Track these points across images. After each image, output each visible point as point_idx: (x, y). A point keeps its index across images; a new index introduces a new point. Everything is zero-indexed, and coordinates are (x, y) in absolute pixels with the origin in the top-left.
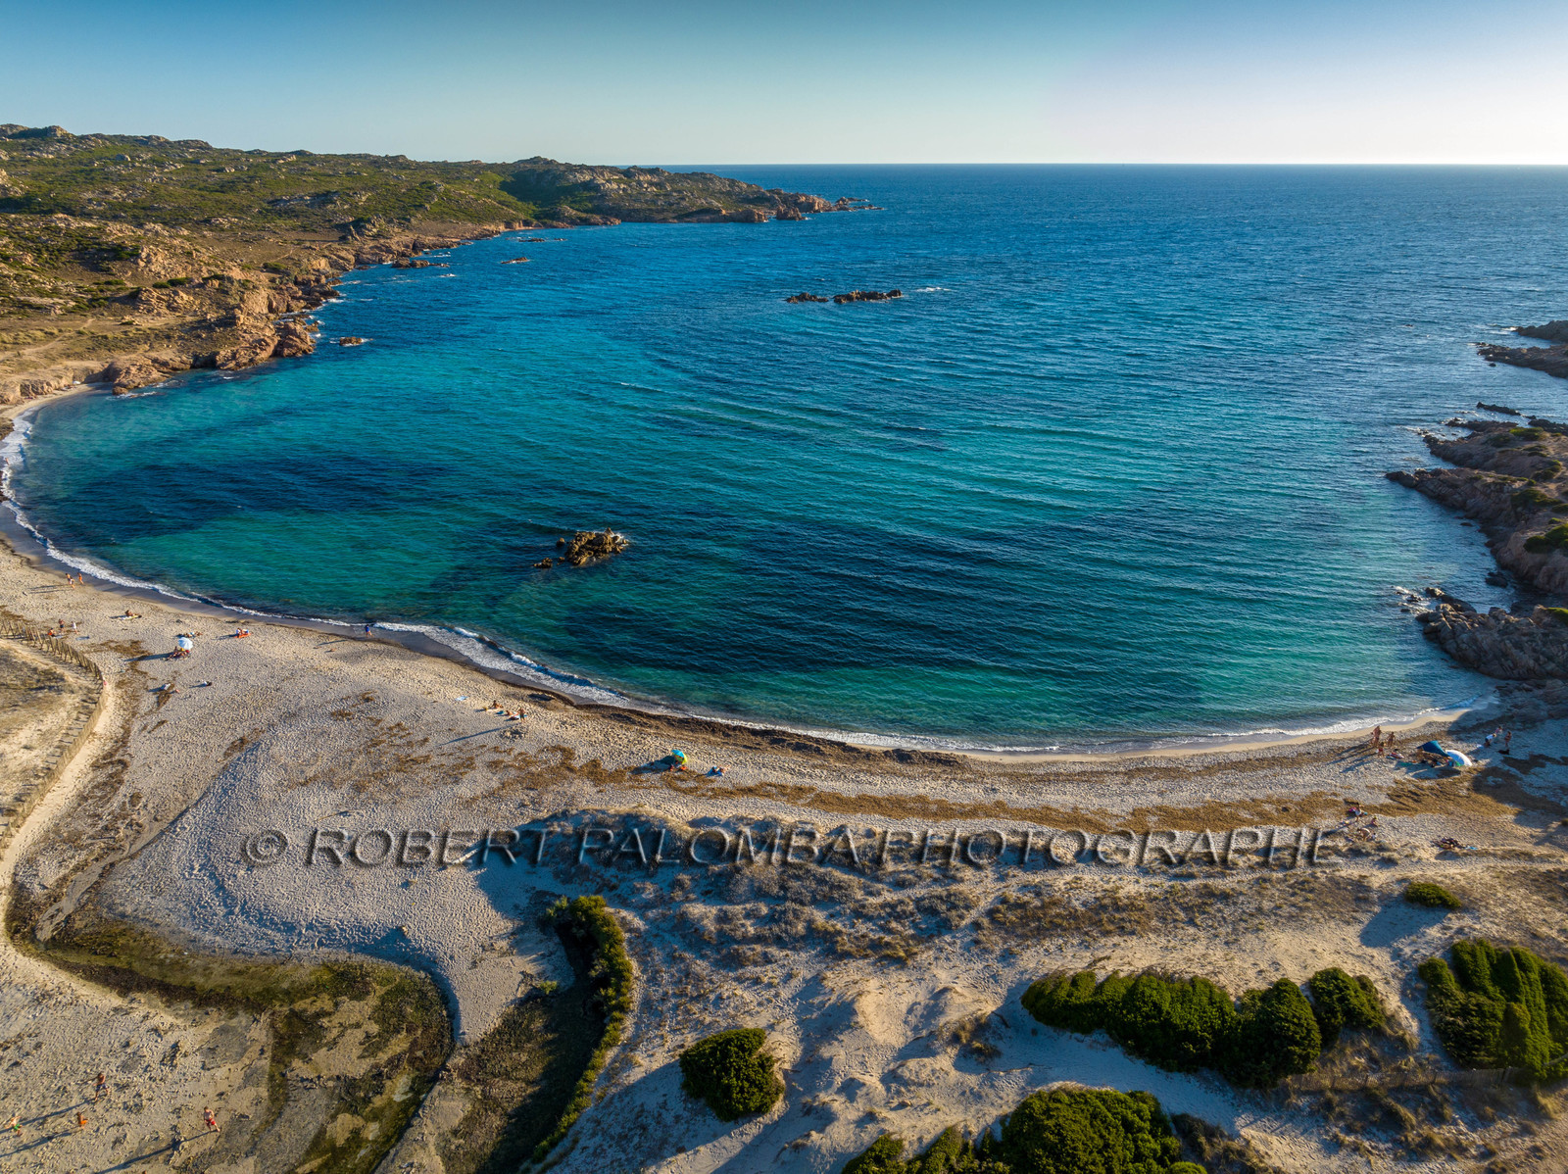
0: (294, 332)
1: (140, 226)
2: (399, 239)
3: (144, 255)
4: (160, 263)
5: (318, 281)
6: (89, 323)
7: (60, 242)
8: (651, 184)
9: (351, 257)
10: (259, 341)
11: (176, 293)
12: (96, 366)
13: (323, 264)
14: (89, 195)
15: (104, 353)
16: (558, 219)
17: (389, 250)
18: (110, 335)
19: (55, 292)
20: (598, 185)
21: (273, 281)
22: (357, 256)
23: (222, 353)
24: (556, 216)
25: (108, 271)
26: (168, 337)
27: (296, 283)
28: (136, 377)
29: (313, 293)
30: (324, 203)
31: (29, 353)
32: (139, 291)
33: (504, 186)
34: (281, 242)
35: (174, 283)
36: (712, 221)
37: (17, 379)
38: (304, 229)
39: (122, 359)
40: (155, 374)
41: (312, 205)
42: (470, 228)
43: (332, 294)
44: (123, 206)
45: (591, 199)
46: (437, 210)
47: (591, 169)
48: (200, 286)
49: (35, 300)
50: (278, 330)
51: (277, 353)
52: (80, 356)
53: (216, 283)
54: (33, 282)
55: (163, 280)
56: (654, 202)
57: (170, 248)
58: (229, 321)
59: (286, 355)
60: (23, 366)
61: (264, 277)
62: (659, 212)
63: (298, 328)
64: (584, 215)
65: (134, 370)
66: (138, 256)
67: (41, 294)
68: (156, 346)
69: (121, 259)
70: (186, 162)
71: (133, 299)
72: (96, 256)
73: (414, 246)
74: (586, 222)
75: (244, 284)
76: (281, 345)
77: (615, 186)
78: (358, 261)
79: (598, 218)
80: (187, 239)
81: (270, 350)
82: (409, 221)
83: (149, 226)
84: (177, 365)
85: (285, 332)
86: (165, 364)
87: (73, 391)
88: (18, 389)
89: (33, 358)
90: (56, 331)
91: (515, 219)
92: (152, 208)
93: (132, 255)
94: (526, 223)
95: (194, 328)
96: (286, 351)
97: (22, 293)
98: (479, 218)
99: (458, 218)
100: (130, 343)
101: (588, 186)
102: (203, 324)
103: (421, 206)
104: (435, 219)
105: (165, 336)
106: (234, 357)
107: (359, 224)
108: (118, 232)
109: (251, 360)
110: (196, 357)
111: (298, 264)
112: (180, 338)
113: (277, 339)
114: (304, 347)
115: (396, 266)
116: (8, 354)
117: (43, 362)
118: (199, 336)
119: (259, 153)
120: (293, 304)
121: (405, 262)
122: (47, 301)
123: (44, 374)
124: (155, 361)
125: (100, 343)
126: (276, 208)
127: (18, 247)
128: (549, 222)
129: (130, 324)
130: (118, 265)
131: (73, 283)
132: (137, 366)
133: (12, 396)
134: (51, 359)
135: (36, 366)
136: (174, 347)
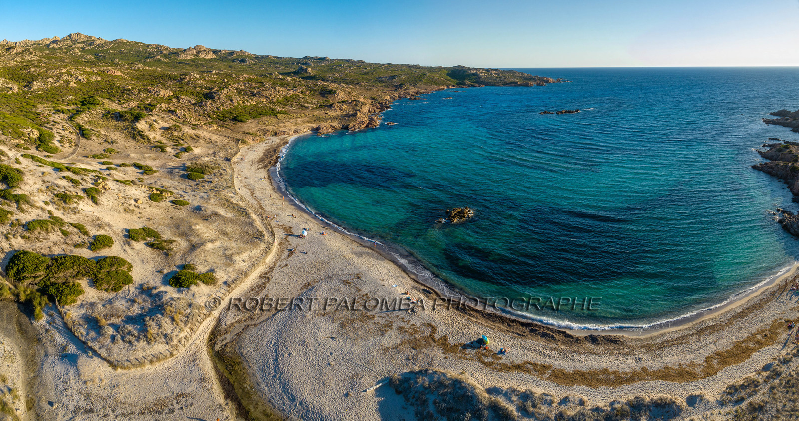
0: (373, 120)
1: (339, 84)
2: (413, 90)
3: (337, 93)
4: (341, 96)
5: (385, 103)
6: (317, 113)
7: (316, 88)
8: (495, 74)
9: (397, 96)
10: (362, 122)
11: (343, 105)
12: (315, 126)
13: (388, 98)
14: (329, 75)
15: (318, 122)
17: (409, 94)
18: (321, 117)
19: (311, 103)
20: (478, 74)
21: (372, 102)
22: (399, 95)
23: (351, 125)
25: (326, 97)
26: (337, 119)
27: (379, 103)
28: (324, 131)
29: (382, 106)
30: (392, 79)
31: (299, 120)
32: (333, 104)
33: (448, 74)
34: (376, 91)
35: (343, 102)
37: (293, 128)
38: (385, 86)
39: (322, 124)
40: (330, 130)
41: (388, 79)
43: (388, 107)
44: (337, 79)
45: (475, 80)
46: (426, 82)
48: (350, 103)
49: (306, 105)
50: (369, 118)
51: (367, 126)
52: (311, 123)
53: (354, 102)
54: (307, 99)
55: (340, 101)
57: (344, 91)
58: (354, 115)
59: (369, 127)
60: (296, 124)
61: (370, 101)
63: (375, 118)
64: (473, 84)
65: (324, 128)
67: (308, 103)
68: (333, 121)
70: (357, 66)
71: (331, 106)
72: (325, 93)
73: (417, 93)
75: (362, 103)
76: (369, 123)
78: (399, 97)
79: (477, 86)
80: (351, 88)
81: (365, 125)
82: (417, 85)
83: (342, 84)
84: (337, 127)
85: (371, 119)
86: (333, 127)
87: (307, 133)
88: (293, 131)
90: (308, 114)
91: (450, 85)
92: (345, 79)
93: (334, 93)
94: (454, 86)
95: (344, 116)
96: (370, 126)
97: (303, 102)
100: (325, 120)
102: (348, 116)
104: (425, 85)
105: (335, 118)
106: (354, 126)
107: (401, 86)
108: (332, 86)
109: (359, 128)
110: (343, 126)
111: (380, 97)
112: (340, 119)
113: (368, 121)
114: (375, 124)
115: (411, 99)
117: (301, 123)
118: (345, 119)
119: (378, 64)
120: (376, 110)
121: (413, 98)
122: (309, 105)
123: (301, 127)
124: (331, 126)
125: (318, 119)
126: (379, 80)
127: (306, 89)
129: (327, 114)
130: (330, 95)
131: (317, 100)
132: (326, 127)
133: (291, 133)
134: (304, 123)
135: (299, 124)
136: (337, 122)
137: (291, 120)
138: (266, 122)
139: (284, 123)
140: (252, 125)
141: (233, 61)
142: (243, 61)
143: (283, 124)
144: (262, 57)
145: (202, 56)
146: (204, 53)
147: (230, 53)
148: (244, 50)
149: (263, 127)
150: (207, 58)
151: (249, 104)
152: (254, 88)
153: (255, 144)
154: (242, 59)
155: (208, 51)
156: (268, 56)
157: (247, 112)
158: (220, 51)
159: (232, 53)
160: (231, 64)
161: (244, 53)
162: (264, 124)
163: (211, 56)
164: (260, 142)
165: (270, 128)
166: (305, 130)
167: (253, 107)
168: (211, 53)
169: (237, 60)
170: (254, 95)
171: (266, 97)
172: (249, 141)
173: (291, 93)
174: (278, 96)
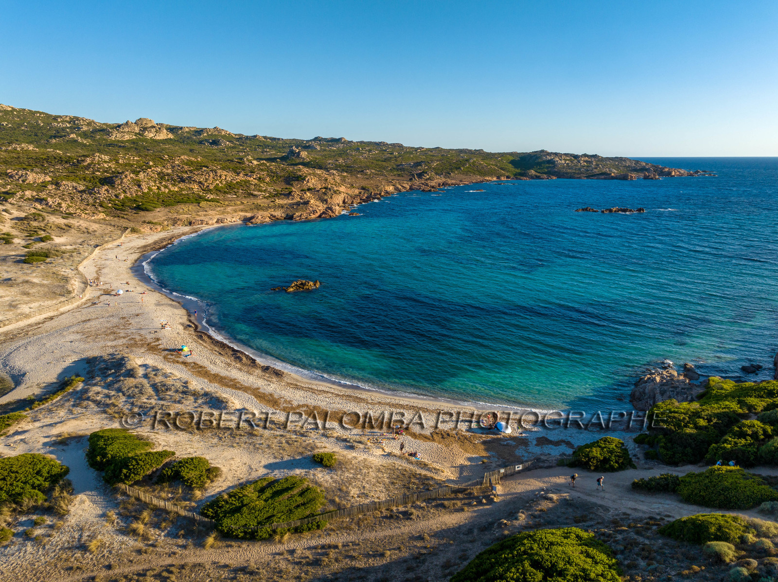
2: (436, 181)
3: (307, 179)
4: (312, 182)
5: (380, 194)
6: (263, 201)
7: (282, 174)
8: (584, 161)
9: (408, 187)
10: (314, 211)
11: (305, 193)
12: (249, 215)
15: (255, 211)
16: (526, 176)
17: (427, 185)
18: (262, 205)
19: (265, 191)
20: (555, 162)
21: (360, 193)
22: (411, 186)
23: (297, 214)
24: (523, 175)
25: (292, 185)
26: (282, 207)
27: (369, 194)
28: (258, 220)
29: (370, 197)
30: (418, 166)
31: (229, 209)
32: (293, 192)
33: (513, 162)
34: (379, 181)
35: (309, 189)
36: (605, 179)
37: (218, 217)
38: (399, 175)
39: (260, 214)
40: (268, 220)
41: (412, 167)
42: (479, 178)
45: (547, 168)
46: (466, 170)
47: (556, 154)
48: (318, 191)
49: (256, 193)
51: (320, 216)
52: (246, 211)
53: (324, 190)
54: (260, 186)
55: (307, 188)
56: (579, 169)
59: (324, 217)
60: (223, 213)
61: (357, 191)
62: (578, 174)
64: (538, 174)
65: (260, 217)
66: (305, 179)
67: (260, 191)
68: (276, 210)
69: (298, 180)
70: (381, 150)
71: (289, 194)
72: (291, 179)
73: (443, 184)
74: (538, 177)
76: (323, 213)
77: (563, 162)
78: (411, 188)
79: (545, 176)
81: (317, 215)
82: (450, 174)
84: (279, 217)
86: (275, 217)
87: (235, 223)
88: (216, 220)
89: (229, 211)
90: (245, 202)
91: (503, 175)
93: (302, 179)
94: (508, 177)
95: (294, 204)
97: (254, 190)
98: (485, 174)
99: (474, 174)
100: (268, 208)
101: (549, 162)
103: (459, 168)
104: (463, 174)
106: (301, 216)
107: (420, 176)
109: (306, 218)
110: (287, 215)
111: (378, 187)
112: (287, 208)
114: (332, 214)
115: (426, 191)
116: (222, 208)
117: (232, 212)
118: (293, 207)
119: (413, 148)
123: (229, 217)
124: (271, 215)
125: (258, 208)
126: (398, 168)
127: (268, 175)
128: (519, 177)
129: (276, 202)
130: (296, 182)
131: (275, 188)
132: (263, 217)
133: (210, 222)
134: (235, 211)
135: (228, 212)
136: (282, 210)
137: (219, 209)
138: (181, 211)
139: (206, 211)
140: (160, 214)
141: (201, 142)
142: (215, 143)
143: (205, 213)
144: (247, 138)
145: (150, 135)
146: (153, 130)
147: (196, 132)
148: (220, 127)
149: (175, 215)
150: (158, 138)
151: (167, 191)
152: (186, 172)
153: (152, 233)
154: (215, 139)
155: (159, 128)
156: (255, 136)
157: (160, 200)
158: (181, 128)
159: (199, 132)
160: (196, 147)
161: (219, 131)
162: (177, 213)
163: (164, 135)
164: (161, 231)
165: (184, 217)
166: (234, 219)
167: (172, 194)
168: (165, 131)
169: (207, 141)
170: (182, 180)
171: (200, 182)
172: (143, 230)
173: (241, 177)
174: (217, 182)
